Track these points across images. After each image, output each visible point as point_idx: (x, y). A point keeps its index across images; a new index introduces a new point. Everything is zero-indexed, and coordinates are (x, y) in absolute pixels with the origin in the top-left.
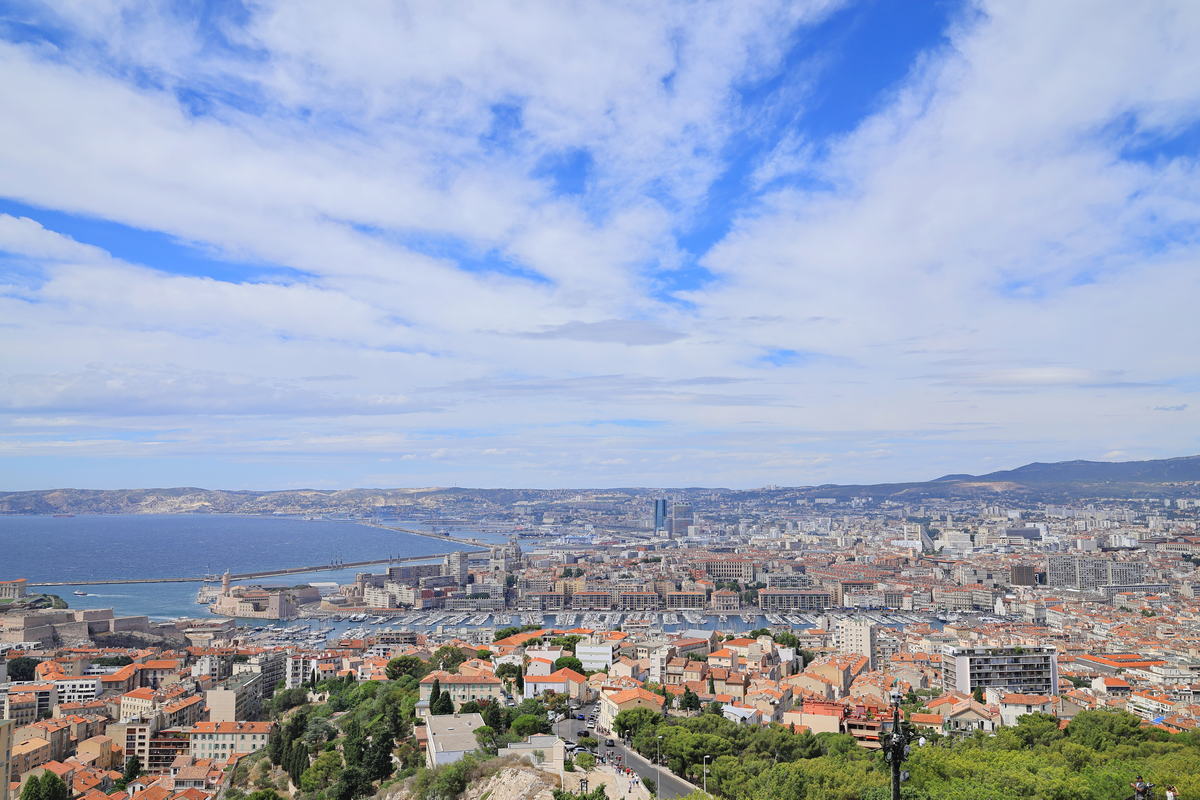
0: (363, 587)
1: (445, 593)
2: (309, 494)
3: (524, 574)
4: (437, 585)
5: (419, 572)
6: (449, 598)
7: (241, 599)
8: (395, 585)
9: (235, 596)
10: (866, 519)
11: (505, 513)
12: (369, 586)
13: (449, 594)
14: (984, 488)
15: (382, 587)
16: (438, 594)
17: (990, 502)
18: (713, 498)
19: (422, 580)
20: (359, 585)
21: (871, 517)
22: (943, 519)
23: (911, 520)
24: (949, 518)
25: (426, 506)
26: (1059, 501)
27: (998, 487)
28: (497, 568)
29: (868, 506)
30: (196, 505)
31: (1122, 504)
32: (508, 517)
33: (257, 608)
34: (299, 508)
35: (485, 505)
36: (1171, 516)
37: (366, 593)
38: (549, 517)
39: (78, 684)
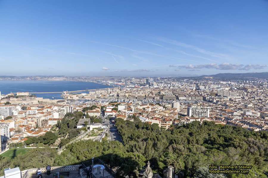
2: (84, 77)
4: (104, 94)
10: (186, 83)
14: (209, 78)
17: (210, 80)
18: (159, 79)
21: (188, 83)
22: (201, 83)
23: (194, 83)
24: (202, 83)
26: (224, 81)
27: (211, 78)
29: (187, 81)
31: (235, 81)
33: (71, 97)
36: (245, 84)
39: (32, 111)
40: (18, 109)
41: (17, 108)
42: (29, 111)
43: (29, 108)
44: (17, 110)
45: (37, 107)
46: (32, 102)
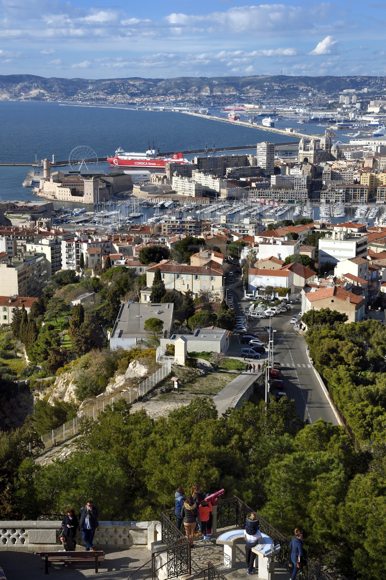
0: (172, 175)
1: (249, 184)
2: (137, 83)
3: (331, 166)
4: (244, 176)
5: (227, 162)
6: (253, 188)
7: (60, 184)
8: (202, 175)
9: (54, 181)
11: (330, 102)
12: (177, 175)
13: (253, 185)
15: (191, 176)
16: (243, 184)
19: (229, 170)
20: (168, 173)
25: (250, 95)
28: (306, 160)
30: (34, 92)
32: (331, 107)
33: (75, 193)
34: (128, 97)
35: (310, 94)
37: (173, 181)
38: (375, 106)
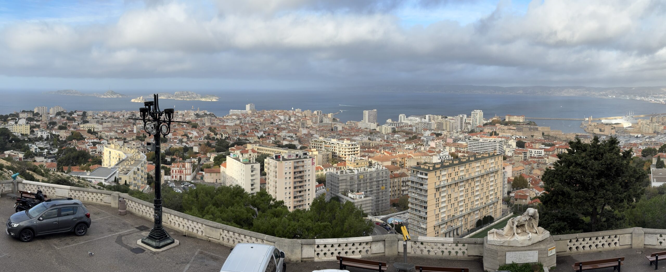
33: (601, 131)
39: (536, 150)
40: (511, 145)
41: (510, 143)
42: (531, 150)
43: (529, 145)
44: (511, 147)
45: (542, 144)
46: (532, 134)
